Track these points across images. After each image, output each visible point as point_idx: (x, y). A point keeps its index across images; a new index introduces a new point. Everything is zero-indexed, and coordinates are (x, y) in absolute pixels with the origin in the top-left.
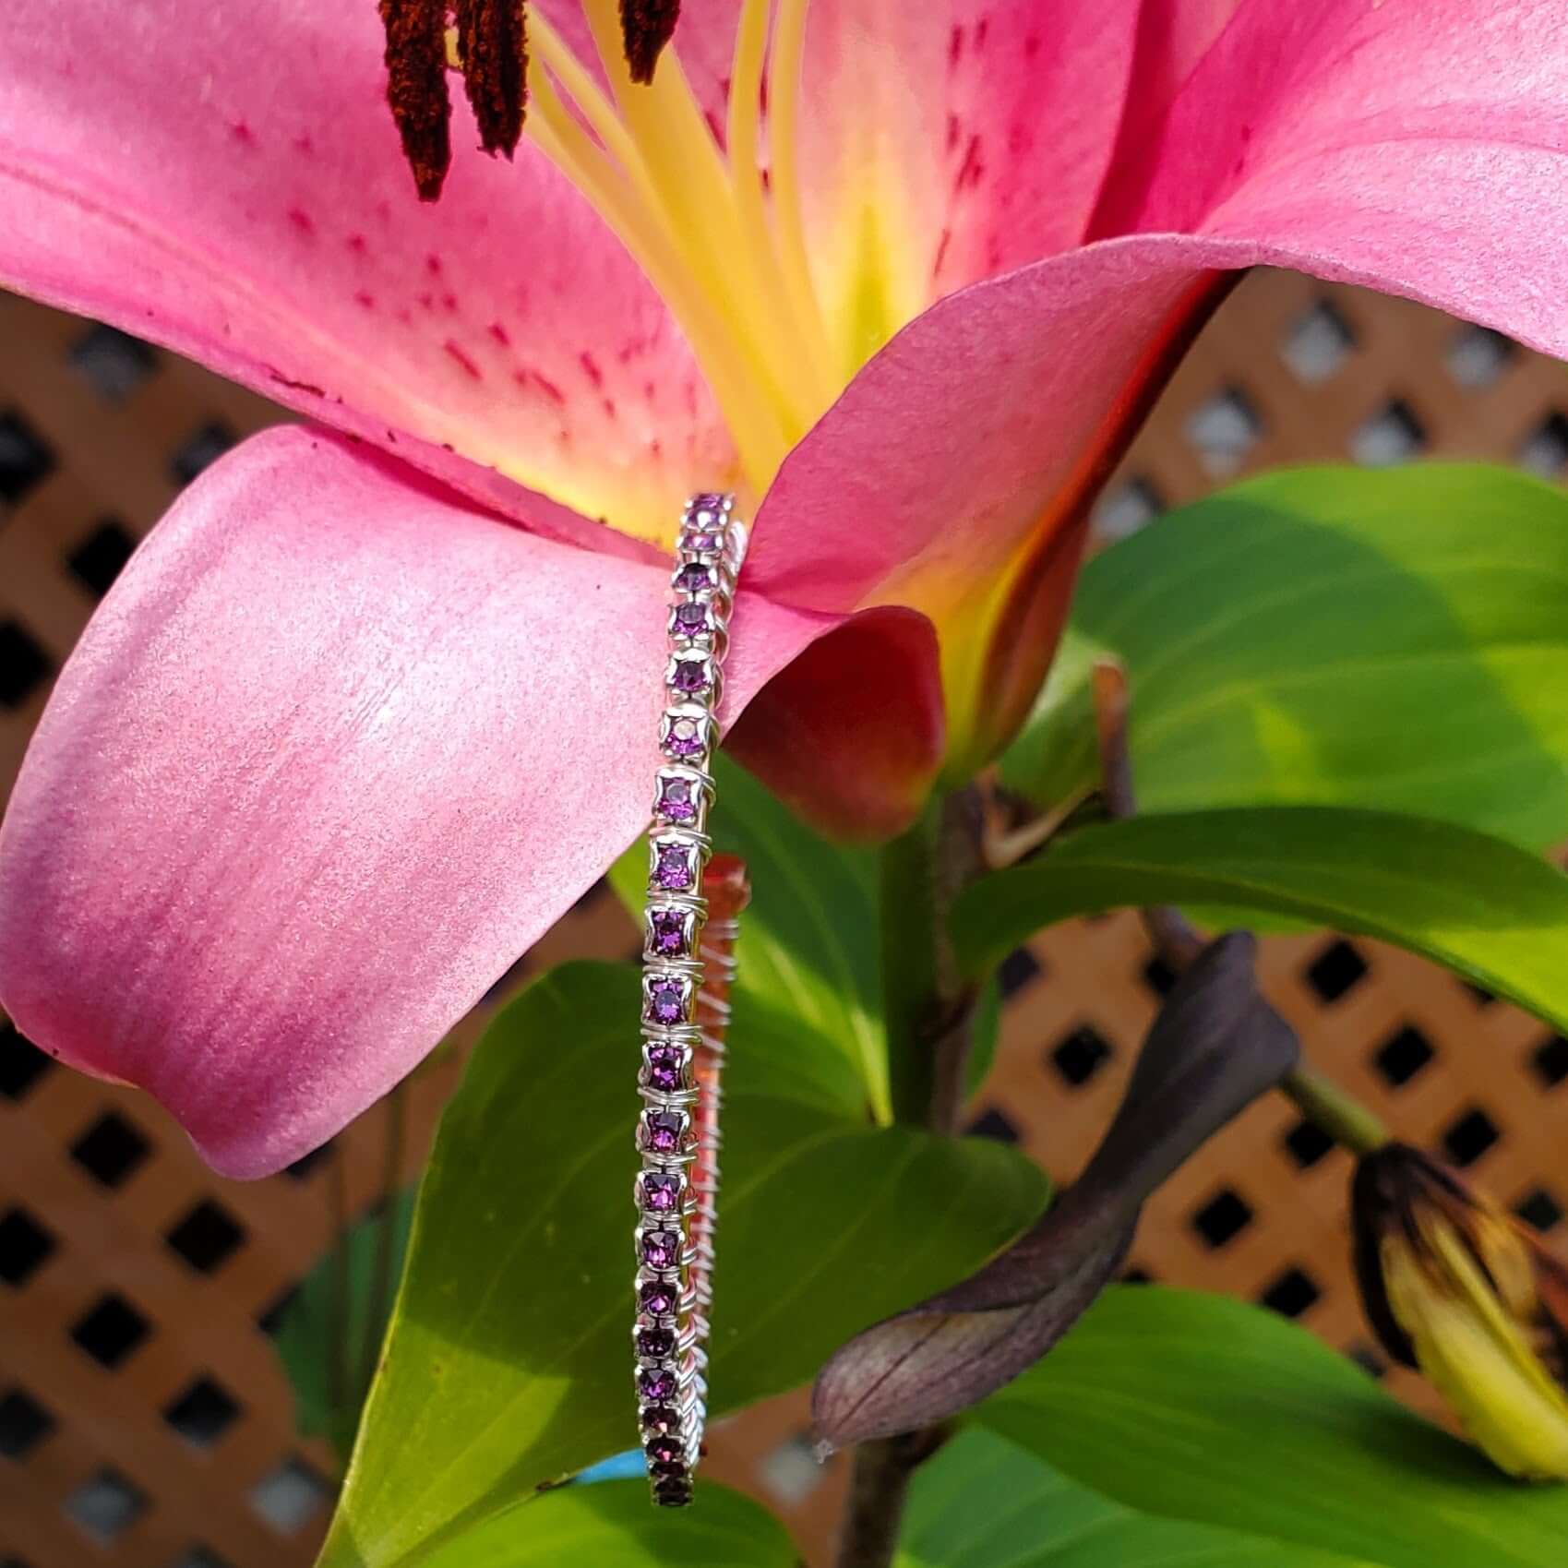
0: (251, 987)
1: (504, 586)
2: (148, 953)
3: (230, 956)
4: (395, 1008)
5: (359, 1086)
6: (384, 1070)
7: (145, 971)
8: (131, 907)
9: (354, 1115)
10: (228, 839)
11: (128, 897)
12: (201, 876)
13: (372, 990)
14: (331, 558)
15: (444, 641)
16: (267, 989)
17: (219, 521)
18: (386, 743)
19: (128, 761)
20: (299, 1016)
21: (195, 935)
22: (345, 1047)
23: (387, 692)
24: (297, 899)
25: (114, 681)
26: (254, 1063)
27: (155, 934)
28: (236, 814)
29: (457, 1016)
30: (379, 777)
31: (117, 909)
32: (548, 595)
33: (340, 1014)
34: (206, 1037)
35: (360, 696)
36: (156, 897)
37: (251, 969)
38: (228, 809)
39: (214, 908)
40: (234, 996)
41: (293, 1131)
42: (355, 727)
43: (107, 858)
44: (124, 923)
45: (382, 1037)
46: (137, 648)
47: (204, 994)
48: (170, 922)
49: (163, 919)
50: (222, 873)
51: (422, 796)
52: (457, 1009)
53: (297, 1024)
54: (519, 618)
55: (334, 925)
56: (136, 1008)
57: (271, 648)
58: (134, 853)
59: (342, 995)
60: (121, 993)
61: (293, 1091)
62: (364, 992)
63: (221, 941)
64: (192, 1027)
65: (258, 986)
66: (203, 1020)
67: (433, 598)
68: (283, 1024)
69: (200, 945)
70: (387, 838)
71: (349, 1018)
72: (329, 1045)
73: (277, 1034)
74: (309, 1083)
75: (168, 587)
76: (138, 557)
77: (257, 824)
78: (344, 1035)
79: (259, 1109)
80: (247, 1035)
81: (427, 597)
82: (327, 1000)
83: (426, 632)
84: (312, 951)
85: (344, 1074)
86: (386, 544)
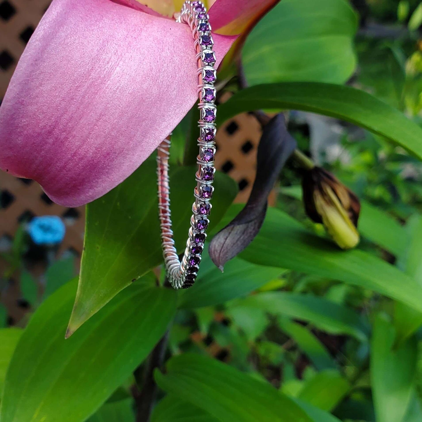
0: (79, 152)
1: (145, 29)
2: (46, 143)
3: (73, 143)
4: (125, 157)
5: (113, 180)
6: (121, 175)
7: (45, 148)
8: (42, 129)
9: (111, 189)
10: (73, 108)
11: (41, 126)
12: (65, 120)
13: (117, 152)
14: (96, 21)
15: (132, 46)
16: (85, 153)
17: (64, 10)
18: (119, 78)
19: (41, 85)
20: (95, 160)
21: (62, 137)
22: (108, 169)
23: (118, 62)
24: (94, 125)
25: (36, 60)
26: (79, 175)
27: (49, 137)
28: (75, 100)
29: (144, 159)
30: (118, 88)
31: (37, 130)
32: (158, 32)
33: (107, 160)
34: (64, 167)
35: (110, 64)
36: (50, 126)
37: (80, 147)
38: (72, 99)
39: (68, 129)
40: (75, 154)
41: (90, 194)
42: (109, 74)
43: (34, 114)
44: (39, 134)
45: (120, 166)
46: (43, 50)
47: (64, 155)
48: (54, 133)
49: (52, 132)
50: (71, 118)
51: (131, 94)
52: (144, 157)
53: (94, 163)
54: (151, 39)
55: (106, 133)
56: (41, 159)
57: (83, 49)
58: (43, 113)
59: (108, 154)
60: (37, 155)
61: (91, 182)
62: (115, 153)
63: (70, 139)
64: (59, 164)
65: (82, 152)
66: (63, 162)
67: (127, 33)
68: (90, 163)
69: (63, 140)
70: (121, 106)
71: (111, 161)
72: (103, 168)
73: (88, 166)
74: (97, 180)
75: (51, 31)
76: (42, 21)
77: (82, 103)
78: (108, 166)
79: (80, 187)
80: (78, 166)
81: (125, 33)
82: (104, 155)
83: (127, 43)
84: (99, 141)
85: (108, 177)
86: (110, 16)
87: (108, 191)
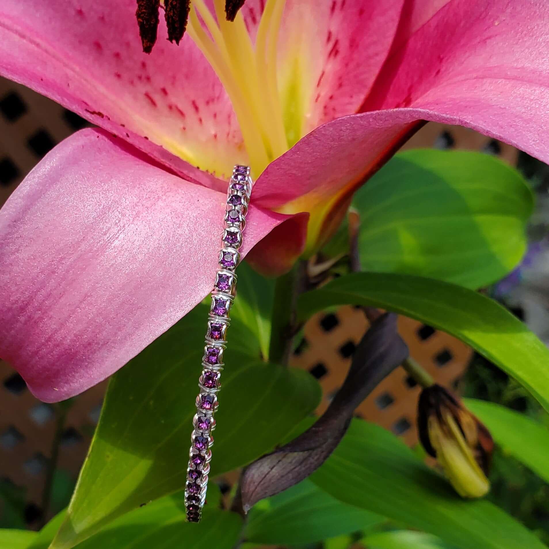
0: (56, 337)
1: (164, 197)
2: (17, 321)
3: (49, 325)
4: (109, 351)
5: (92, 377)
6: (102, 372)
7: (16, 327)
8: (13, 304)
9: (89, 387)
10: (53, 283)
11: (12, 300)
12: (41, 296)
13: (101, 343)
14: (101, 182)
15: (141, 217)
16: (61, 339)
17: (61, 165)
18: (115, 254)
19: (17, 251)
20: (72, 350)
21: (36, 316)
22: (89, 363)
23: (118, 234)
24: (77, 307)
25: (15, 221)
26: (53, 364)
27: (21, 314)
28: (56, 274)
29: (132, 356)
30: (112, 265)
31: (7, 304)
32: (180, 202)
33: (88, 350)
34: (36, 353)
35: (108, 235)
36: (23, 301)
37: (56, 331)
38: (53, 272)
39: (44, 308)
40: (49, 340)
41: (65, 389)
42: (104, 248)
43: (6, 285)
44: (10, 309)
45: (103, 361)
46: (26, 209)
47: (37, 338)
48: (27, 311)
49: (25, 309)
50: (49, 295)
51: (127, 274)
52: (132, 354)
53: (71, 352)
54: (168, 211)
55: (90, 318)
56: (11, 339)
57: (76, 214)
58: (16, 285)
59: (90, 344)
60: (6, 333)
61: (67, 376)
62: (98, 344)
63: (46, 320)
64: (31, 349)
65: (58, 337)
66: (36, 347)
67: (138, 200)
68: (66, 352)
69: (37, 320)
70: (113, 288)
71: (92, 353)
72: (82, 361)
73: (63, 355)
74: (73, 373)
75: (39, 188)
76: (29, 175)
77: (63, 279)
78: (89, 358)
79: (54, 380)
80: (52, 354)
81: (135, 200)
82: (83, 345)
83: (134, 213)
84: (80, 327)
85: (87, 372)
86: (122, 178)
87: (86, 389)
